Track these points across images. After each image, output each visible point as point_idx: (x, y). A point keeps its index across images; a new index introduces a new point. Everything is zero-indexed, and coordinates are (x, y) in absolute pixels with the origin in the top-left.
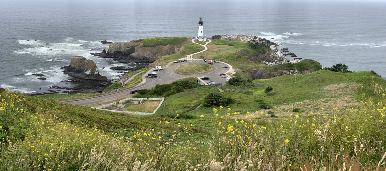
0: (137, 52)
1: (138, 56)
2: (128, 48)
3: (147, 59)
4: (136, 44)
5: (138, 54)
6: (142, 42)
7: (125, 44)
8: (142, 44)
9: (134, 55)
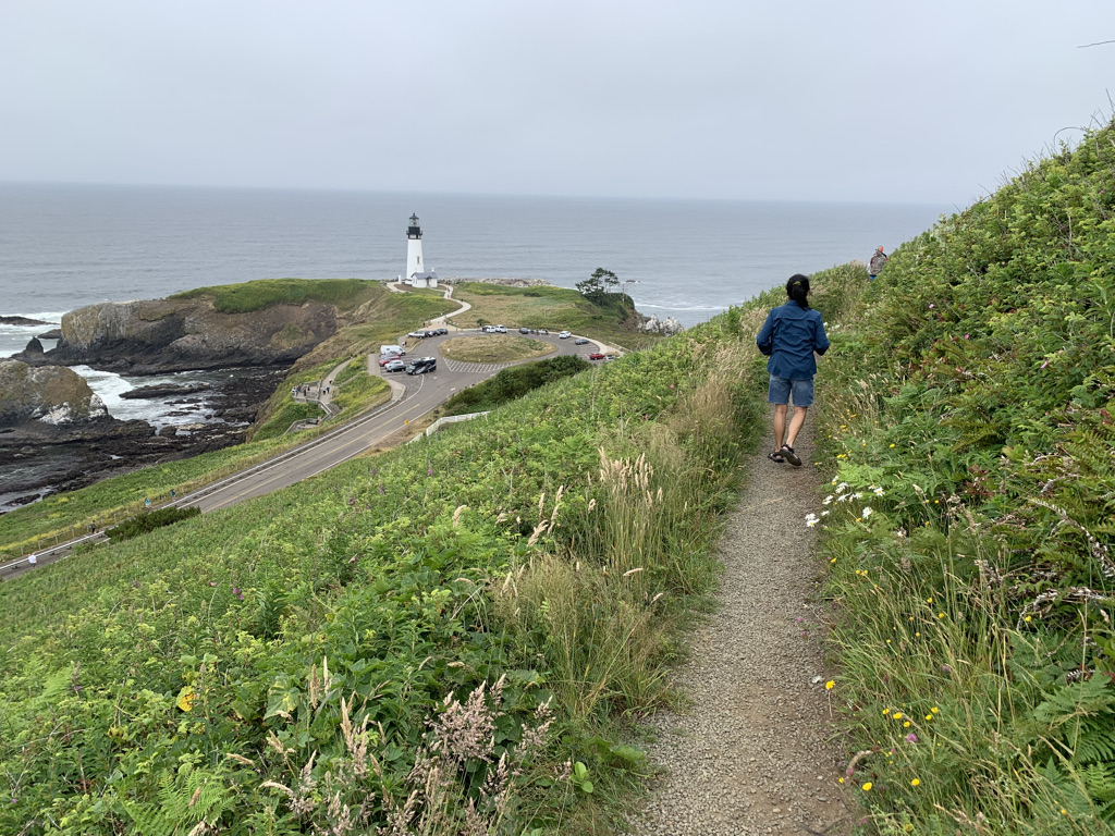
0: (197, 333)
1: (204, 346)
2: (152, 324)
3: (243, 354)
4: (183, 306)
5: (204, 341)
6: (206, 297)
7: (134, 310)
8: (211, 305)
9: (188, 345)
